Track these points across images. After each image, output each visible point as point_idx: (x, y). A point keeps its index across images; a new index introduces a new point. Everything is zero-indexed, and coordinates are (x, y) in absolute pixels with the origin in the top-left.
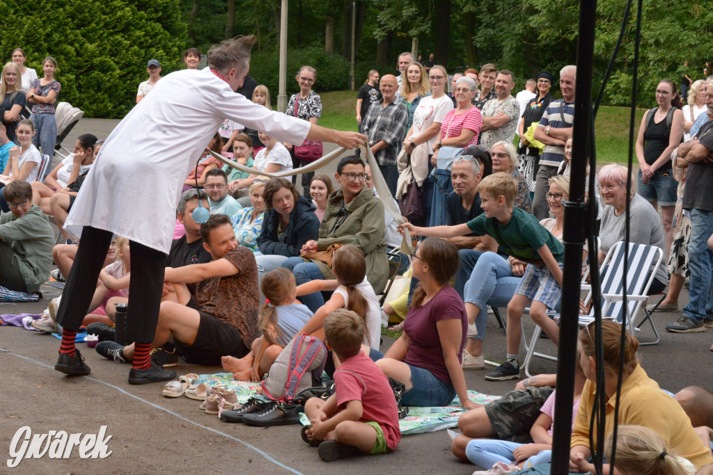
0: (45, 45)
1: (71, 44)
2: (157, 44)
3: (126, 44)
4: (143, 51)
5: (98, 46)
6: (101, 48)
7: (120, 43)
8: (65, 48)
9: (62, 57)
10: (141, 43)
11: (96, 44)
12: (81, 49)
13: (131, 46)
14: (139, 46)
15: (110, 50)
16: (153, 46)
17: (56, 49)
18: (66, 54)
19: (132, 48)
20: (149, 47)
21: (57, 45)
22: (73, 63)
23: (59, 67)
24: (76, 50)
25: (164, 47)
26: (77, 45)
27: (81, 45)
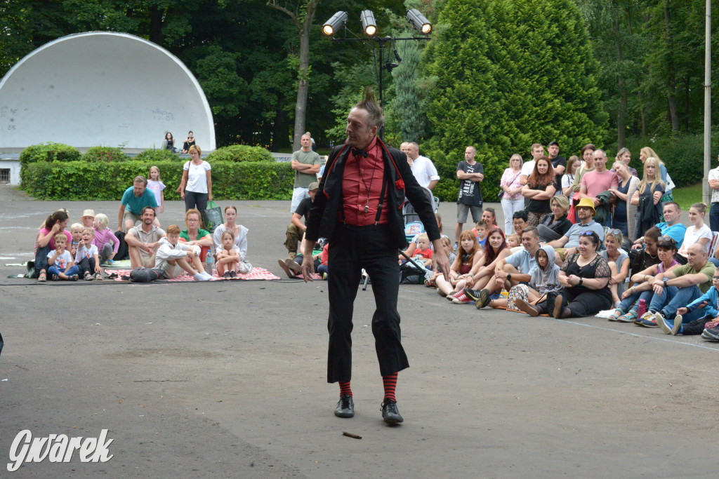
0: (484, 136)
1: (507, 135)
2: (584, 133)
3: (556, 134)
4: (571, 140)
5: (531, 136)
6: (533, 138)
7: (550, 133)
8: (502, 139)
9: (499, 147)
10: (569, 132)
11: (530, 134)
12: (516, 138)
13: (560, 135)
14: (567, 135)
15: (542, 139)
16: (579, 135)
17: (493, 140)
18: (503, 144)
19: (561, 137)
20: (576, 136)
21: (493, 136)
22: (508, 152)
23: (497, 156)
24: (511, 140)
25: (589, 136)
26: (512, 135)
27: (516, 136)
